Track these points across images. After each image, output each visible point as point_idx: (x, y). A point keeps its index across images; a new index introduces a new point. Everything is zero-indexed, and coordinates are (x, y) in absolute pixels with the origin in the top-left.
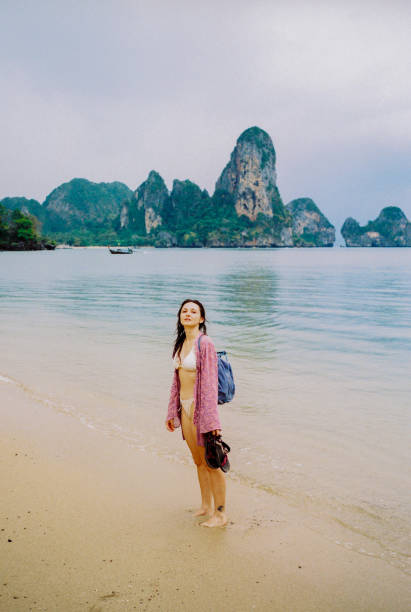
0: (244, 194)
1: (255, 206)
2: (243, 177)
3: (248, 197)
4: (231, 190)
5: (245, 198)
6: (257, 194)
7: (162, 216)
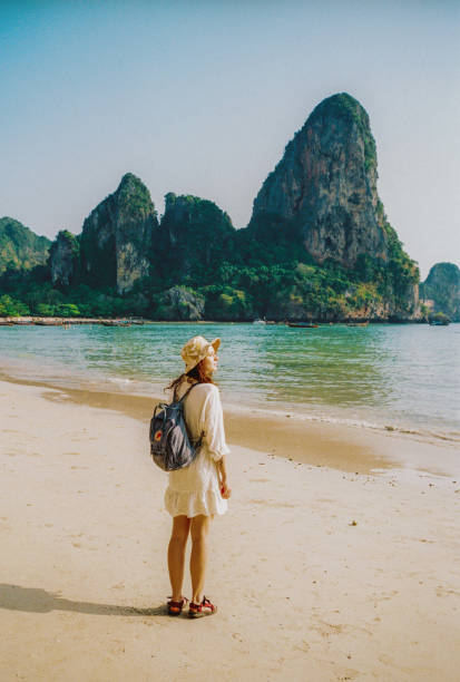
0: (329, 218)
1: (348, 244)
2: (327, 186)
3: (336, 225)
4: (289, 214)
5: (329, 227)
6: (357, 219)
7: (150, 260)
